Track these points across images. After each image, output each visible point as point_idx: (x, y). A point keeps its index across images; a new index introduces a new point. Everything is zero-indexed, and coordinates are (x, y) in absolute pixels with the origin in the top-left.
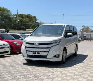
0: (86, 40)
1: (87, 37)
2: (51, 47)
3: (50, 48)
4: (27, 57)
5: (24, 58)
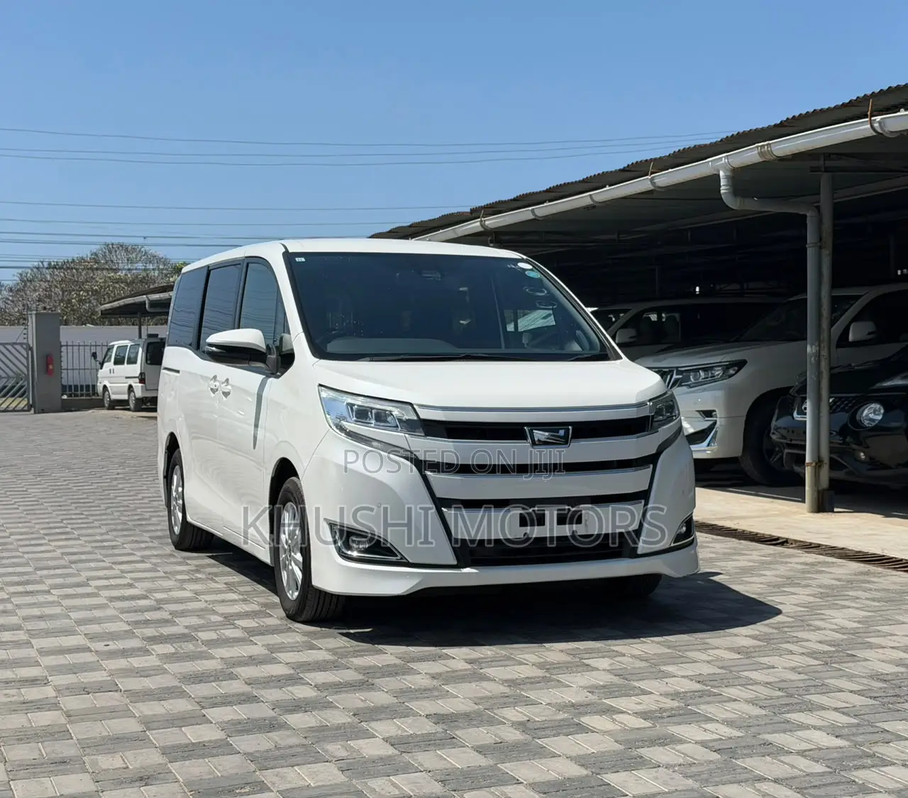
2: (658, 456)
4: (455, 563)
5: (415, 583)
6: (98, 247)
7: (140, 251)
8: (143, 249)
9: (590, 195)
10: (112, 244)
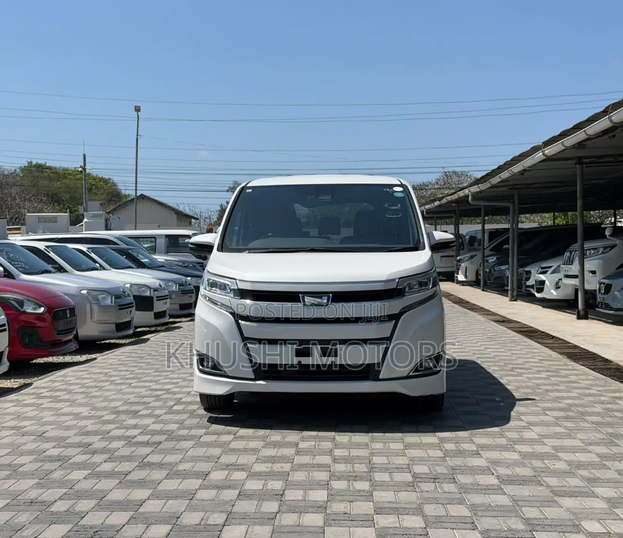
2: (401, 313)
3: (395, 318)
4: (253, 377)
5: (229, 388)
6: (440, 174)
7: (467, 175)
8: (468, 174)
9: (585, 131)
10: (449, 172)
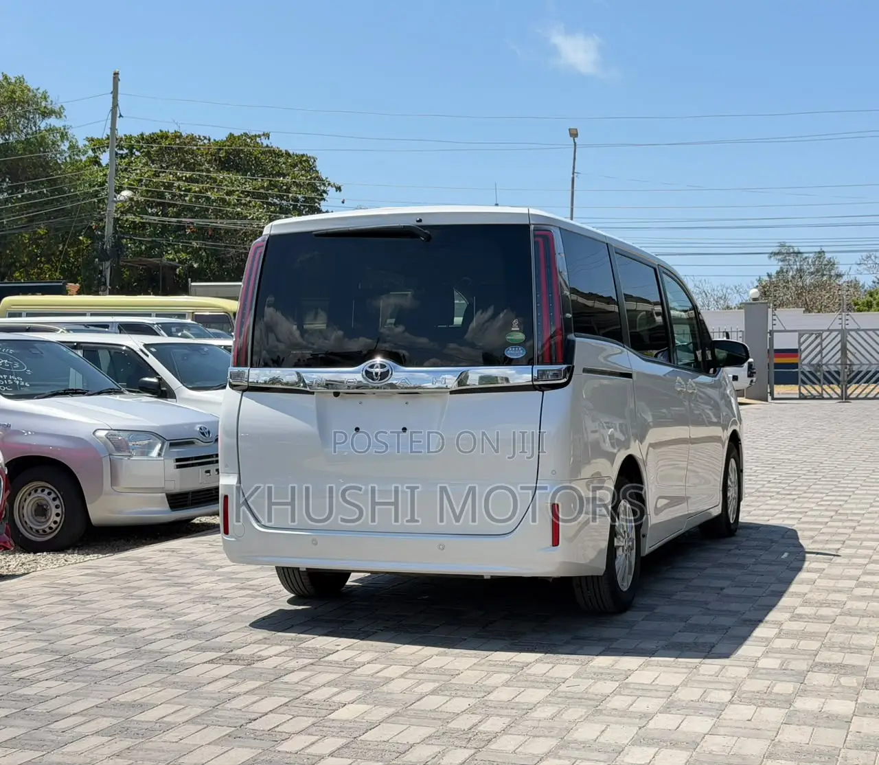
0: (792, 390)
1: (806, 361)
